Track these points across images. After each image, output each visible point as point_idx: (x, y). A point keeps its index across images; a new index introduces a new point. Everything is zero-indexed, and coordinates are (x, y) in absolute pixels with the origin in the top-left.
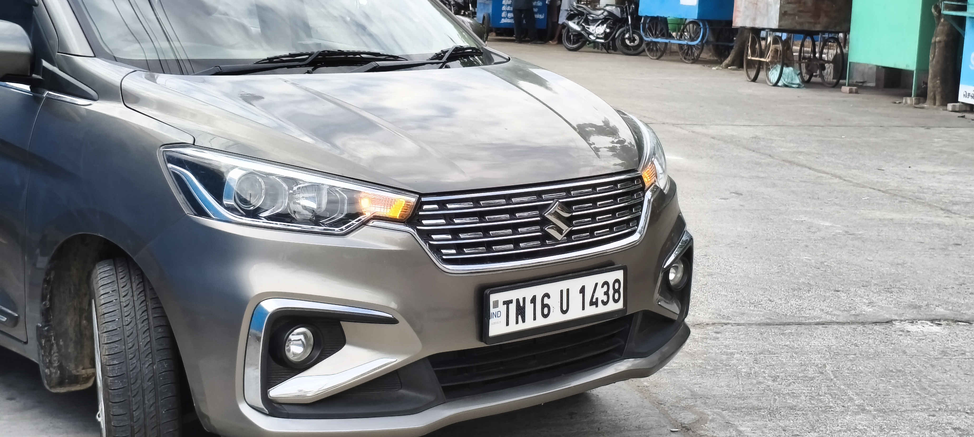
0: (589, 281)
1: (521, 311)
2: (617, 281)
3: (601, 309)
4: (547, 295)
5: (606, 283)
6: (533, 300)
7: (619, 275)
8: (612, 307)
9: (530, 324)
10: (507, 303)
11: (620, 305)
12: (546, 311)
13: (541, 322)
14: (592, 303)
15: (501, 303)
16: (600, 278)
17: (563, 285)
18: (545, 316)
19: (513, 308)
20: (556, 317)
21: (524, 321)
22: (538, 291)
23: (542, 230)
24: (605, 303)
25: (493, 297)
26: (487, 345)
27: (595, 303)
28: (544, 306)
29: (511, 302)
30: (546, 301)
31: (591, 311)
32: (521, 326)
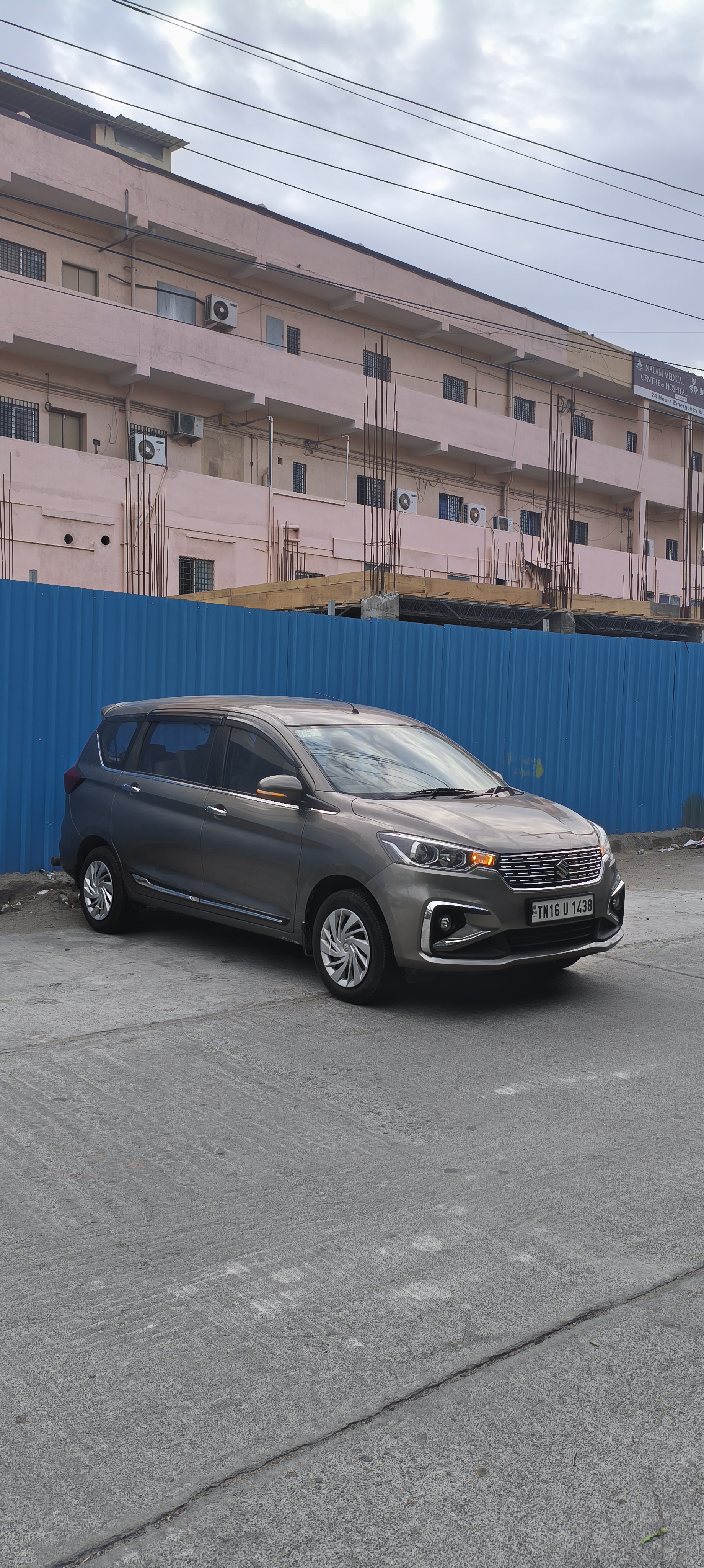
0: (577, 900)
1: (546, 912)
2: (590, 900)
3: (583, 914)
4: (558, 905)
5: (585, 901)
6: (551, 907)
7: (591, 897)
8: (588, 913)
9: (550, 918)
10: (540, 907)
11: (591, 913)
12: (557, 913)
13: (555, 918)
14: (578, 911)
15: (537, 907)
16: (582, 898)
17: (565, 901)
18: (557, 915)
19: (542, 909)
20: (562, 916)
21: (547, 917)
22: (554, 903)
23: (555, 873)
24: (584, 911)
25: (534, 904)
26: (530, 927)
27: (579, 911)
28: (556, 910)
29: (541, 907)
30: (557, 908)
31: (578, 914)
32: (546, 919)
